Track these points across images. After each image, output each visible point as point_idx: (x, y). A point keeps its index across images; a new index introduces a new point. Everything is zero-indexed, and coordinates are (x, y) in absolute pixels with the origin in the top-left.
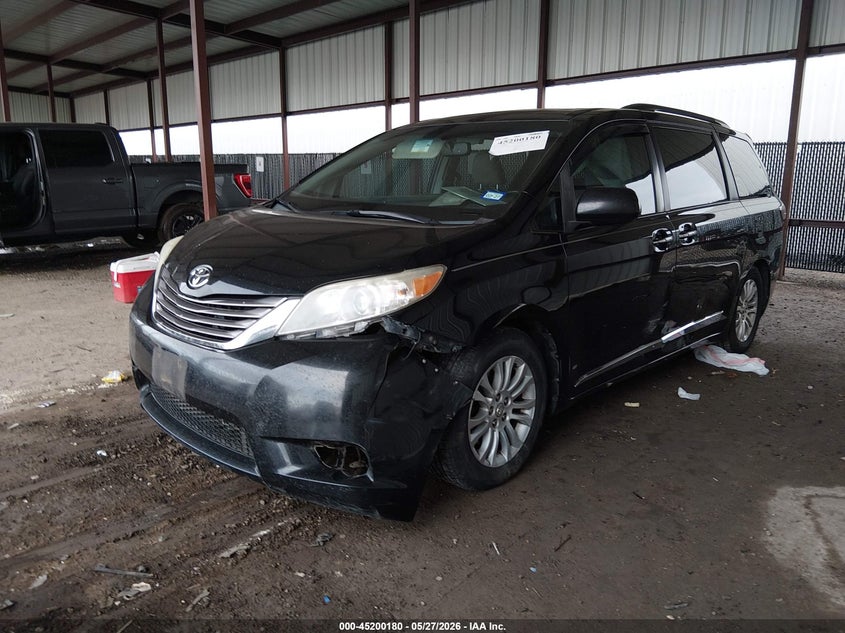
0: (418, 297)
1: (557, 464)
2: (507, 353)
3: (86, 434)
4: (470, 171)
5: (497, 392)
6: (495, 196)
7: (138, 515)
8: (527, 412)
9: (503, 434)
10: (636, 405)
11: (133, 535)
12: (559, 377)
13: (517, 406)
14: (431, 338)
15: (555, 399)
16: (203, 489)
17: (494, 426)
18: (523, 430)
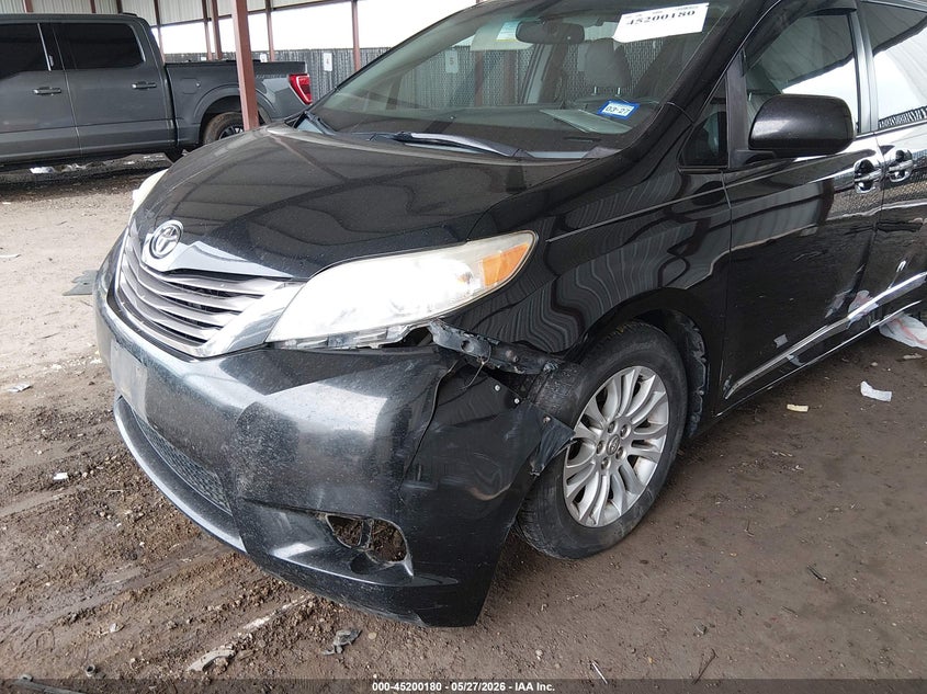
0: (490, 287)
1: (693, 510)
2: (628, 363)
3: (59, 435)
4: (580, 67)
5: (609, 420)
6: (622, 110)
7: (94, 578)
8: (653, 442)
9: (618, 478)
10: (804, 409)
11: (77, 617)
12: (704, 389)
13: (640, 434)
14: (508, 353)
15: (695, 419)
16: (189, 538)
17: (603, 467)
18: (646, 469)
